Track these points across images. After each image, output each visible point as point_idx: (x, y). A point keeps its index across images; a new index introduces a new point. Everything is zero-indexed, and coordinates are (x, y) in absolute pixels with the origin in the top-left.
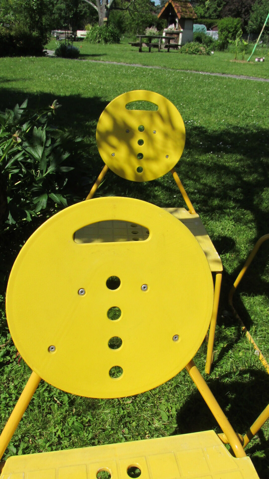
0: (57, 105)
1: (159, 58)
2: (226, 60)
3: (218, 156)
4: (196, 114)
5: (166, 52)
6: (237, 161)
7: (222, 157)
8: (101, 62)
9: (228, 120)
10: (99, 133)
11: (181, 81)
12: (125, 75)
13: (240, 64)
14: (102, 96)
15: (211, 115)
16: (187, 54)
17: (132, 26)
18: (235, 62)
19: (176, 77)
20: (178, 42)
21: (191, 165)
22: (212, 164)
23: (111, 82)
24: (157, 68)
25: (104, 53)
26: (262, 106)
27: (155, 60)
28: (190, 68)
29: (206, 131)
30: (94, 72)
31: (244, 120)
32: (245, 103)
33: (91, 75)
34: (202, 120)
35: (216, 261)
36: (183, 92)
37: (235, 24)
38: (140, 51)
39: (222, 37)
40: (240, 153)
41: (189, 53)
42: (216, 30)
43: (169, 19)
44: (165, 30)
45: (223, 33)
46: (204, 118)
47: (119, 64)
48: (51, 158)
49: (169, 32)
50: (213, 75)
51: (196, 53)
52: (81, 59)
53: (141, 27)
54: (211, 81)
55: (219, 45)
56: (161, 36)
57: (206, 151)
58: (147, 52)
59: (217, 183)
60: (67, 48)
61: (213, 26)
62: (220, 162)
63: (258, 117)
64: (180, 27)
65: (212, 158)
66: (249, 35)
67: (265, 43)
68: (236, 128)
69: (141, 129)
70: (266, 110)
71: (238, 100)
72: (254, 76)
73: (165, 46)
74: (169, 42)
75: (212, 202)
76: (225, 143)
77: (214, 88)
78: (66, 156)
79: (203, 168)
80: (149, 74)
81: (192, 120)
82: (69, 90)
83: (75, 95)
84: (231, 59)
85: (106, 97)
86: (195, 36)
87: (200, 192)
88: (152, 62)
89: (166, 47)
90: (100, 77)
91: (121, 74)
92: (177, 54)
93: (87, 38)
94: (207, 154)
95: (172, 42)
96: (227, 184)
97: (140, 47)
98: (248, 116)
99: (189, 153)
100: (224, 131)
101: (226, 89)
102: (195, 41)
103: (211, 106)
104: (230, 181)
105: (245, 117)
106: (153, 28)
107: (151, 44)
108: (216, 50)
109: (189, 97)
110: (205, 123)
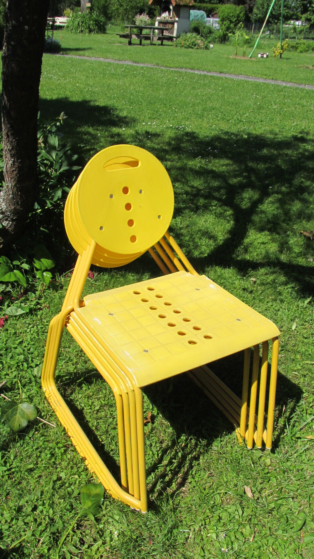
0: (64, 116)
1: (151, 54)
2: (226, 56)
3: (206, 161)
4: (188, 119)
5: (159, 45)
6: (224, 165)
7: (210, 162)
8: (85, 58)
9: (220, 125)
11: (174, 83)
12: (114, 74)
13: (241, 60)
14: (91, 100)
15: (203, 120)
16: (183, 48)
17: (120, 11)
18: (235, 59)
19: (170, 77)
20: (172, 33)
21: (181, 170)
22: (200, 168)
23: (99, 83)
24: (150, 66)
25: (89, 47)
26: (256, 110)
27: (147, 56)
28: (185, 66)
29: (197, 137)
30: (80, 71)
31: (235, 125)
32: (239, 106)
33: (77, 75)
34: (193, 125)
36: (176, 94)
37: (238, 12)
38: (130, 43)
39: (223, 27)
40: (228, 158)
41: (185, 47)
42: (216, 18)
43: (163, 5)
44: (158, 18)
45: (224, 23)
46: (196, 123)
47: (107, 60)
48: (63, 159)
49: (163, 21)
50: (209, 74)
51: (193, 46)
52: (63, 54)
53: (130, 13)
54: (207, 82)
55: (219, 37)
56: (153, 27)
57: (194, 156)
58: (138, 45)
59: (203, 185)
60: (47, 41)
61: (213, 12)
62: (208, 166)
63: (250, 122)
64: (175, 15)
65: (200, 162)
66: (254, 25)
67: (273, 34)
68: (227, 133)
70: (259, 115)
71: (233, 104)
72: (253, 75)
73: (157, 38)
74: (162, 33)
75: (197, 201)
76: (214, 148)
77: (209, 90)
79: (191, 172)
80: (140, 74)
81: (184, 125)
82: (55, 92)
83: (62, 99)
84: (231, 55)
85: (96, 100)
86: (193, 26)
87: (187, 193)
88: (143, 58)
89: (159, 39)
90: (87, 77)
91: (109, 73)
92: (172, 47)
93: (68, 27)
94: (196, 159)
95: (166, 33)
96: (213, 186)
97: (129, 39)
98: (240, 121)
100: (215, 136)
101: (221, 91)
102: (192, 32)
103: (204, 110)
104: (216, 184)
105: (237, 122)
106: (144, 15)
107: (142, 35)
108: (216, 42)
109: (182, 101)
110: (197, 129)
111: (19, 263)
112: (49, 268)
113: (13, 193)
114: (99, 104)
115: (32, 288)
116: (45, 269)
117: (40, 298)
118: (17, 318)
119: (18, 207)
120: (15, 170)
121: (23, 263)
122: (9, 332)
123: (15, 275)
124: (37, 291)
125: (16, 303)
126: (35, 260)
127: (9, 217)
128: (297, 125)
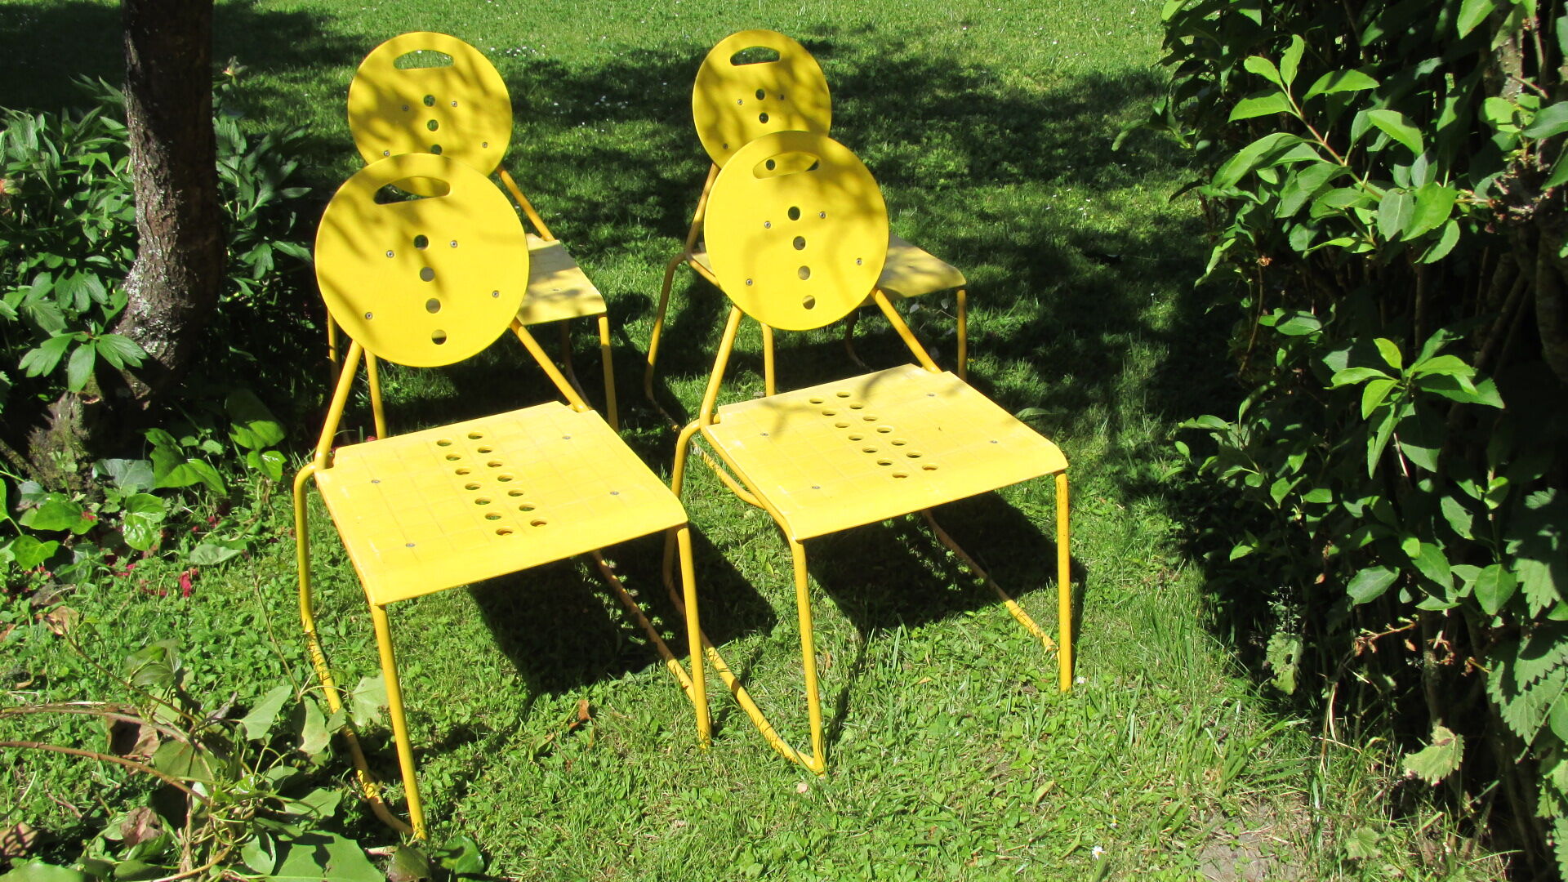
0: (237, 67)
3: (600, 132)
4: (533, 26)
6: (645, 136)
7: (610, 132)
9: (618, 35)
10: (354, 117)
15: (572, 25)
21: (540, 160)
22: (589, 151)
29: (564, 72)
31: (657, 30)
34: (549, 42)
35: (595, 299)
40: (650, 116)
46: (555, 34)
48: (260, 175)
57: (572, 120)
59: (604, 193)
62: (607, 144)
63: (692, 18)
65: (587, 137)
68: (637, 54)
69: (429, 101)
75: (597, 233)
76: (615, 96)
78: (290, 167)
79: (568, 164)
81: (525, 43)
87: (567, 215)
94: (574, 129)
96: (627, 191)
98: (668, 18)
99: (531, 131)
100: (609, 66)
104: (634, 184)
105: (659, 21)
110: (561, 51)
111: (197, 442)
112: (272, 444)
113: (168, 270)
114: (283, 9)
115: (238, 497)
116: (263, 446)
117: (265, 514)
118: (222, 569)
119: (184, 303)
120: (171, 215)
121: (203, 440)
122: (211, 602)
123: (195, 472)
124: (252, 501)
125: (210, 537)
126: (235, 427)
127: (160, 330)
128: (809, 13)
